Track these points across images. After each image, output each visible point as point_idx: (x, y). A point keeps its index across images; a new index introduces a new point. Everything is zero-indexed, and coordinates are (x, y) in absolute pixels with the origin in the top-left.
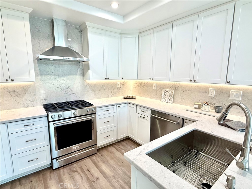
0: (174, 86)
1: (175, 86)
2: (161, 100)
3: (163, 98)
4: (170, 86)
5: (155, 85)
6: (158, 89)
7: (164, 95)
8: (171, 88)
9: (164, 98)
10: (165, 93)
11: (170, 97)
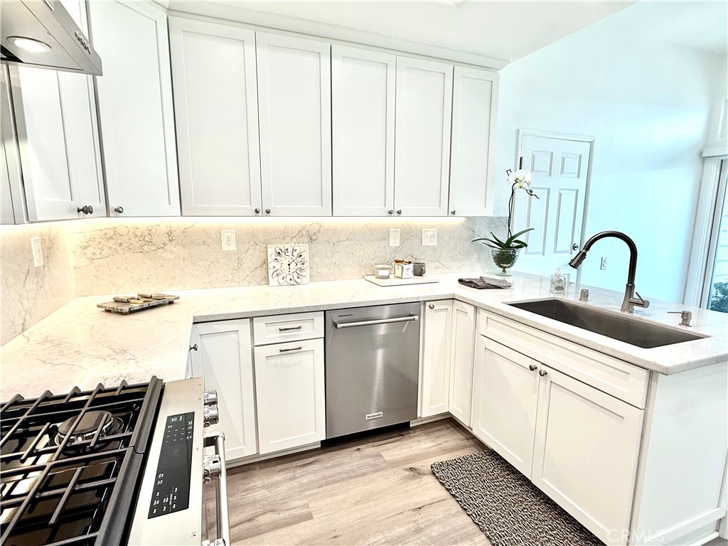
0: (304, 233)
1: (308, 232)
2: (268, 283)
3: (275, 274)
4: (293, 233)
5: (228, 234)
6: (247, 246)
7: (274, 263)
8: (294, 240)
9: (277, 275)
10: (278, 257)
11: (299, 266)
